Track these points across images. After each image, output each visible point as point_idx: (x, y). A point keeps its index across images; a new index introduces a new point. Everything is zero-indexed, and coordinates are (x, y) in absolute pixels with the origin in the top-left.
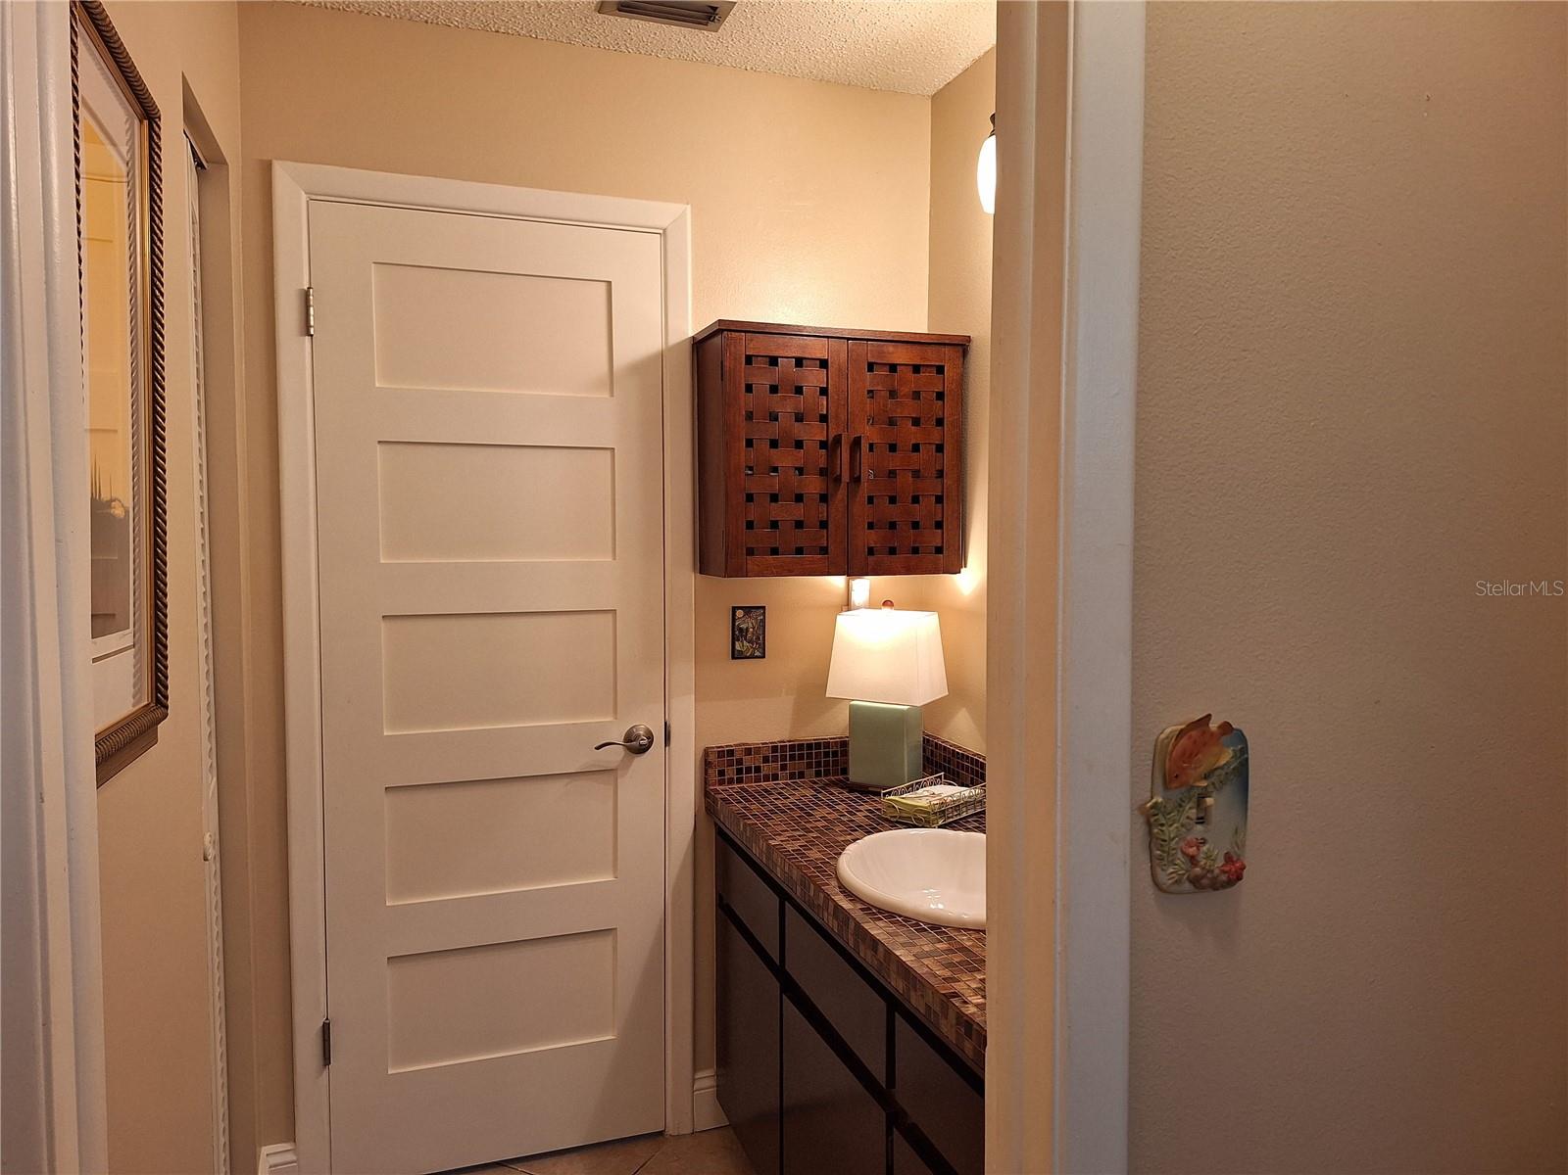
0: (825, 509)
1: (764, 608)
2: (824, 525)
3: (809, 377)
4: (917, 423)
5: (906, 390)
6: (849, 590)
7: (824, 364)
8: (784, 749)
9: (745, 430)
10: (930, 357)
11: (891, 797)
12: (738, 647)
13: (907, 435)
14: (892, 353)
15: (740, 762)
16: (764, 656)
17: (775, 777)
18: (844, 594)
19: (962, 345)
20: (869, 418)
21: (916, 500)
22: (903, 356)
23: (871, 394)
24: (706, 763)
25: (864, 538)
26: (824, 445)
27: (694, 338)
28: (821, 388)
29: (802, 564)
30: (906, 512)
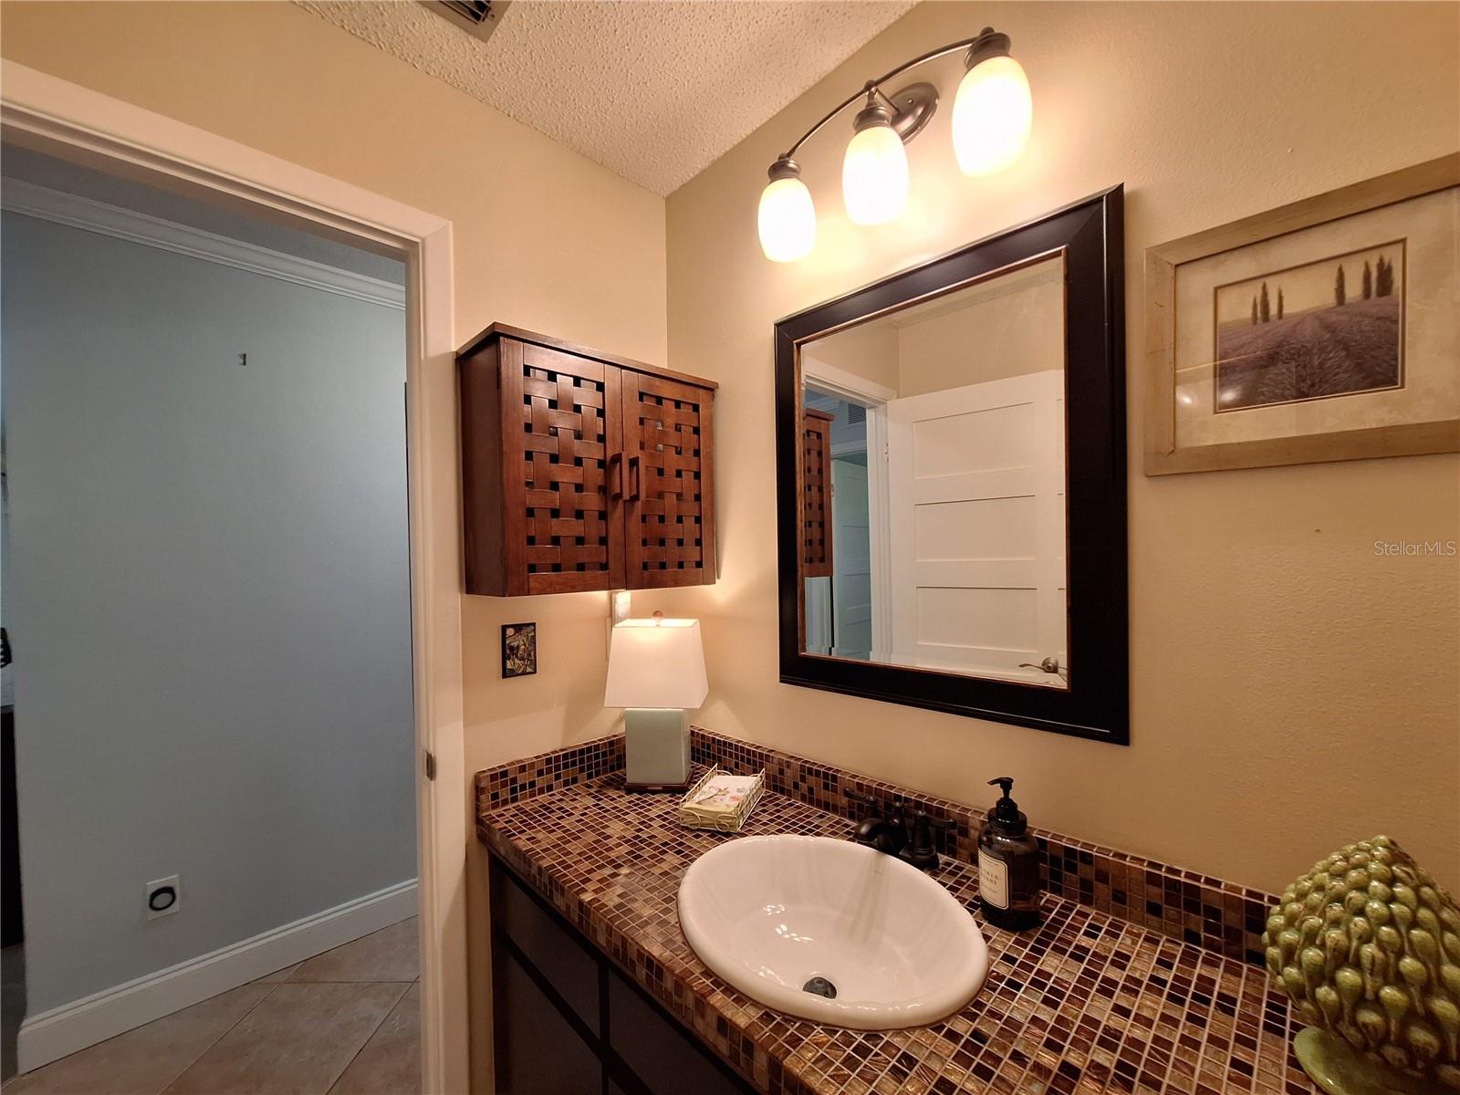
0: (604, 526)
1: (534, 624)
2: (604, 541)
3: (586, 398)
4: (679, 452)
5: (670, 421)
6: (611, 602)
7: (600, 387)
8: (557, 758)
9: (524, 442)
10: (689, 395)
11: (687, 805)
12: (509, 665)
13: (672, 462)
14: (658, 387)
15: (514, 781)
16: (535, 672)
17: (550, 788)
18: (608, 608)
19: (712, 390)
20: (641, 442)
21: (680, 520)
22: (667, 390)
23: (642, 421)
24: (477, 790)
25: (639, 554)
26: (601, 464)
27: (457, 352)
28: (598, 409)
29: (584, 581)
30: (672, 530)
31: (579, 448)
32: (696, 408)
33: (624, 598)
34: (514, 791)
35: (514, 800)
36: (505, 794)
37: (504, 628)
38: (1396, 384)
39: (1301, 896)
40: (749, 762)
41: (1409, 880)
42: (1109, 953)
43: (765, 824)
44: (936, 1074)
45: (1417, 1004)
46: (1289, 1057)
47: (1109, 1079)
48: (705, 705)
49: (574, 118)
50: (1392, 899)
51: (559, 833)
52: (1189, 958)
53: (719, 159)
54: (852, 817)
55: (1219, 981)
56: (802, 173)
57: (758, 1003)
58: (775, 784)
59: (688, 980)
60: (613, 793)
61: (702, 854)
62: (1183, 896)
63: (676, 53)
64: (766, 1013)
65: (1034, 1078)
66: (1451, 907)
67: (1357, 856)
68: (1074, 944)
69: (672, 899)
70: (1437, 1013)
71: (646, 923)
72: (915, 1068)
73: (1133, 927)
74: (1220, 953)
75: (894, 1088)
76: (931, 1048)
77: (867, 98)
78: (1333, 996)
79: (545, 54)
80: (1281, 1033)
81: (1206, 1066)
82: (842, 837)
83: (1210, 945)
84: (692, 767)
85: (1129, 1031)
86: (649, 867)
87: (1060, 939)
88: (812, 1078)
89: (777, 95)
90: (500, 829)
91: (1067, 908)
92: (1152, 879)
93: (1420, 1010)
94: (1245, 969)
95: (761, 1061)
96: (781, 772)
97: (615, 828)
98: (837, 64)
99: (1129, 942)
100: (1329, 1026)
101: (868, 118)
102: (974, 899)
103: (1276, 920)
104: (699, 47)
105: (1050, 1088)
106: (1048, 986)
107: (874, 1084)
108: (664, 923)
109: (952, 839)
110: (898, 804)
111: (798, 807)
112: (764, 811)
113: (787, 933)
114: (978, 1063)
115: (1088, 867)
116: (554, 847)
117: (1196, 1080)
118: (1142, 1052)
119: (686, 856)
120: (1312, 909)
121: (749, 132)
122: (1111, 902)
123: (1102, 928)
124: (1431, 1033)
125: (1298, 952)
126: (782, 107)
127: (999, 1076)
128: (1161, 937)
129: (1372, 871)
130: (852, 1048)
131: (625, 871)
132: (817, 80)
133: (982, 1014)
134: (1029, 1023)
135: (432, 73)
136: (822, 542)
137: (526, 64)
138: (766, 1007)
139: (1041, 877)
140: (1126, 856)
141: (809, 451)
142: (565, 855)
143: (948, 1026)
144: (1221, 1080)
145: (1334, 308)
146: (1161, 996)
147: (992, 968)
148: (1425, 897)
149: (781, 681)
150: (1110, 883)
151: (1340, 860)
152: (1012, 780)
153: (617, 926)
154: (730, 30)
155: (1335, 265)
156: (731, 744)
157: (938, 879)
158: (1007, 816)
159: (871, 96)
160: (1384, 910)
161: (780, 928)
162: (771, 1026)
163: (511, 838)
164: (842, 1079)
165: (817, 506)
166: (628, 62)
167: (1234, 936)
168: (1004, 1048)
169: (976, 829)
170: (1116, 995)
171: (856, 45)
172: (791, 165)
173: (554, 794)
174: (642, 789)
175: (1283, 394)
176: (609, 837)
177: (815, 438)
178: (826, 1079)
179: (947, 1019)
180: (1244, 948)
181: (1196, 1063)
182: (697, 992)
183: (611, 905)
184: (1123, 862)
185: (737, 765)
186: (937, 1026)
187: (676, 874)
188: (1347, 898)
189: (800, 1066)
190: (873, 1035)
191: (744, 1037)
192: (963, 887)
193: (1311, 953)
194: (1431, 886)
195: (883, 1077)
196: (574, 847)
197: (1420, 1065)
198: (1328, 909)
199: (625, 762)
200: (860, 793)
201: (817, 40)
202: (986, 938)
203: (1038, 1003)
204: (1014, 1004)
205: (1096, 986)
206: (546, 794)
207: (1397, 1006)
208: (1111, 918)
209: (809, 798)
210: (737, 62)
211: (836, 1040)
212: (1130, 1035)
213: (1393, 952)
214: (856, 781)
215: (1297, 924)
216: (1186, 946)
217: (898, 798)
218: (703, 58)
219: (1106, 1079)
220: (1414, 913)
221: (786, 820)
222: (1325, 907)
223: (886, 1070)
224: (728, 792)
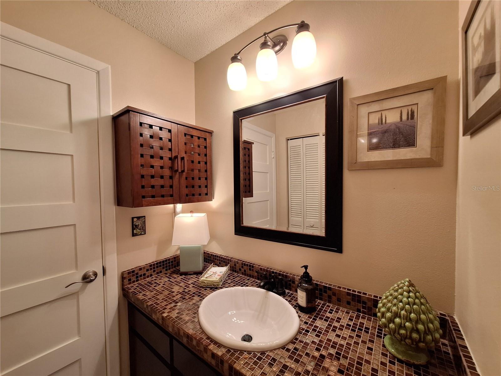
0: (172, 181)
1: (145, 216)
2: (171, 187)
3: (164, 135)
4: (199, 155)
5: (196, 144)
6: (175, 208)
7: (170, 131)
8: (154, 265)
9: (140, 151)
10: (202, 135)
11: (202, 279)
12: (135, 232)
13: (197, 158)
14: (192, 132)
15: (137, 274)
16: (145, 234)
17: (151, 275)
18: (173, 210)
19: (211, 133)
20: (185, 151)
21: (200, 179)
22: (195, 133)
23: (185, 144)
24: (123, 278)
25: (185, 191)
26: (170, 159)
27: (113, 116)
28: (169, 139)
29: (164, 201)
30: (197, 182)
31: (161, 153)
32: (205, 139)
33: (179, 206)
34: (137, 277)
35: (137, 281)
36: (134, 279)
37: (133, 218)
38: (415, 146)
39: (387, 297)
40: (224, 262)
41: (413, 291)
42: (336, 318)
43: (229, 283)
44: (283, 363)
45: (414, 326)
46: (383, 344)
47: (333, 358)
48: (209, 243)
49: (159, 31)
50: (409, 297)
51: (155, 292)
52: (358, 317)
53: (214, 51)
54: (258, 279)
55: (365, 323)
56: (242, 61)
57: (225, 346)
58: (233, 269)
59: (201, 341)
60: (175, 276)
61: (207, 296)
62: (356, 299)
63: (198, 12)
64: (228, 350)
65: (312, 360)
66: (423, 298)
67: (401, 285)
68: (325, 316)
69: (196, 313)
70: (419, 329)
71: (187, 322)
72: (276, 362)
73: (342, 309)
74: (366, 315)
75: (269, 370)
76: (281, 355)
77: (264, 38)
78: (394, 326)
79: (148, 6)
80: (381, 337)
81: (360, 350)
82: (255, 286)
83: (364, 312)
84: (204, 264)
85: (340, 342)
86: (188, 302)
87: (322, 315)
88: (243, 370)
89: (234, 32)
90: (132, 292)
91: (324, 305)
92: (348, 294)
93: (415, 328)
94: (372, 318)
95: (226, 366)
96: (235, 265)
97: (176, 289)
98: (255, 24)
99: (341, 314)
100: (392, 335)
101: (264, 45)
102: (296, 304)
103: (380, 305)
104: (206, 11)
105: (316, 363)
106: (317, 331)
107: (263, 369)
108: (193, 322)
109: (290, 285)
110: (273, 275)
111: (241, 277)
112: (229, 279)
113: (236, 320)
114: (296, 358)
115: (330, 291)
116: (153, 297)
117: (357, 355)
118: (343, 348)
119: (201, 297)
120: (389, 301)
121: (224, 43)
122: (337, 302)
123: (334, 310)
124: (417, 334)
125: (385, 314)
126: (236, 36)
127: (301, 361)
128: (350, 311)
129: (404, 289)
130: (256, 358)
131: (179, 304)
132: (248, 28)
133: (297, 342)
134: (311, 343)
135: (101, 7)
136: (249, 186)
137: (140, 9)
138: (228, 347)
139: (316, 295)
140: (341, 287)
141: (245, 155)
142: (157, 300)
143: (287, 347)
144: (364, 354)
145: (399, 122)
146: (349, 330)
147: (301, 327)
148: (417, 296)
149: (235, 235)
150: (336, 296)
151: (397, 286)
152: (308, 266)
153: (176, 325)
154: (217, 8)
155: (400, 109)
156: (218, 256)
157: (285, 298)
158: (306, 277)
159: (266, 38)
160: (407, 301)
161: (234, 319)
162: (230, 354)
163: (136, 295)
164: (252, 369)
165: (248, 173)
166: (180, 13)
167: (370, 309)
168: (303, 352)
169: (297, 281)
170: (337, 331)
171: (262, 18)
172: (239, 58)
173: (153, 278)
174: (186, 274)
175: (386, 147)
176: (174, 292)
177: (247, 150)
178: (247, 370)
179: (286, 345)
180: (372, 312)
181: (358, 349)
182: (205, 345)
183: (174, 317)
184: (340, 289)
185: (220, 263)
186: (283, 348)
187: (198, 304)
188: (398, 297)
189: (239, 367)
190: (263, 353)
191: (220, 359)
192: (293, 300)
193: (388, 314)
194: (419, 293)
195: (266, 367)
196: (160, 297)
197: (415, 343)
198: (393, 301)
199: (180, 264)
200: (261, 271)
201: (248, 15)
202: (299, 317)
203: (314, 336)
204: (307, 337)
205: (331, 329)
206: (150, 278)
207: (409, 328)
208: (336, 306)
209: (245, 274)
210: (220, 19)
211: (251, 356)
212: (340, 343)
213: (409, 312)
214: (260, 267)
215: (385, 306)
216: (357, 314)
217: (273, 272)
218: (208, 16)
219: (332, 358)
220: (414, 300)
221: (237, 282)
222: (392, 300)
223: (267, 364)
224: (217, 273)
